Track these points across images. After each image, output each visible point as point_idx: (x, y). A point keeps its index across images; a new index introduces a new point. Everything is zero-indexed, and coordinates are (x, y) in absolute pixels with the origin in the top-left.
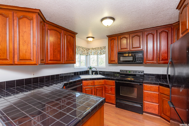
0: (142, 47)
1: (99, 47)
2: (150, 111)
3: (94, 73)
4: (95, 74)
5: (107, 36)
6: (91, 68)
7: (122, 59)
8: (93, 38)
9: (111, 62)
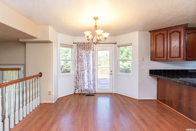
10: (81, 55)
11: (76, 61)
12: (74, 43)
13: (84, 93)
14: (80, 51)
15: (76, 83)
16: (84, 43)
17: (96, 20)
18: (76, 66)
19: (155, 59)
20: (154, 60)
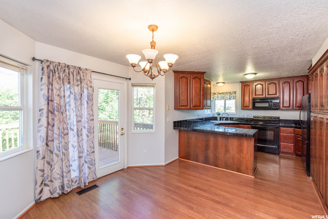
0: (278, 94)
1: (228, 91)
2: (285, 150)
3: (224, 119)
4: (226, 119)
5: (241, 82)
6: (219, 114)
7: (257, 105)
8: (224, 83)
9: (244, 107)
10: (58, 95)
11: (45, 111)
12: (34, 59)
13: (69, 190)
14: (56, 85)
15: (42, 173)
16: (68, 66)
17: (153, 31)
18: (41, 126)
19: (180, 108)
20: (178, 109)
